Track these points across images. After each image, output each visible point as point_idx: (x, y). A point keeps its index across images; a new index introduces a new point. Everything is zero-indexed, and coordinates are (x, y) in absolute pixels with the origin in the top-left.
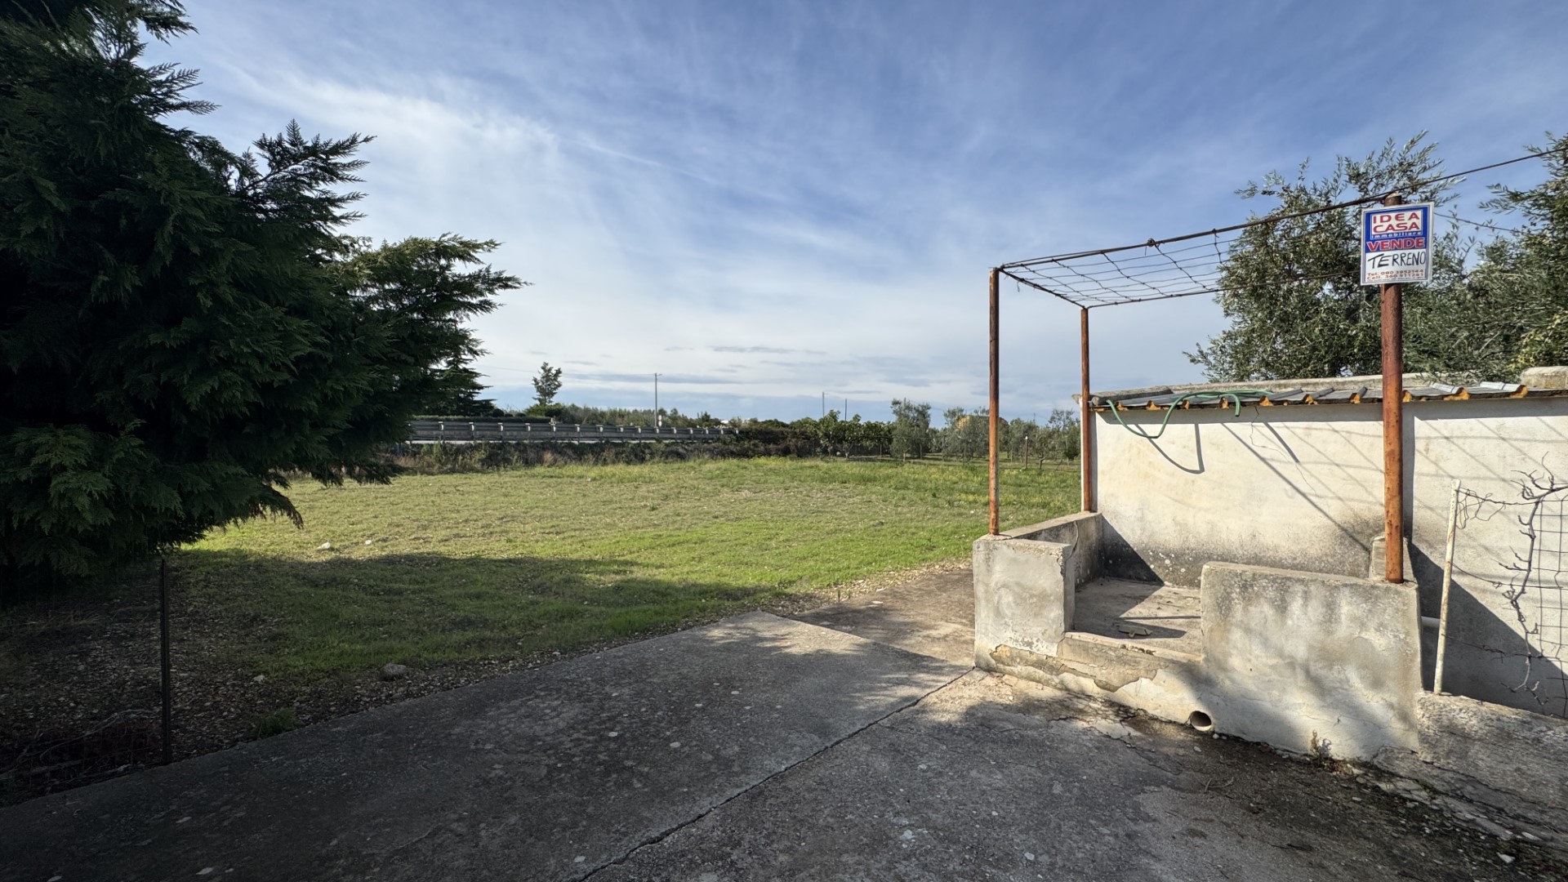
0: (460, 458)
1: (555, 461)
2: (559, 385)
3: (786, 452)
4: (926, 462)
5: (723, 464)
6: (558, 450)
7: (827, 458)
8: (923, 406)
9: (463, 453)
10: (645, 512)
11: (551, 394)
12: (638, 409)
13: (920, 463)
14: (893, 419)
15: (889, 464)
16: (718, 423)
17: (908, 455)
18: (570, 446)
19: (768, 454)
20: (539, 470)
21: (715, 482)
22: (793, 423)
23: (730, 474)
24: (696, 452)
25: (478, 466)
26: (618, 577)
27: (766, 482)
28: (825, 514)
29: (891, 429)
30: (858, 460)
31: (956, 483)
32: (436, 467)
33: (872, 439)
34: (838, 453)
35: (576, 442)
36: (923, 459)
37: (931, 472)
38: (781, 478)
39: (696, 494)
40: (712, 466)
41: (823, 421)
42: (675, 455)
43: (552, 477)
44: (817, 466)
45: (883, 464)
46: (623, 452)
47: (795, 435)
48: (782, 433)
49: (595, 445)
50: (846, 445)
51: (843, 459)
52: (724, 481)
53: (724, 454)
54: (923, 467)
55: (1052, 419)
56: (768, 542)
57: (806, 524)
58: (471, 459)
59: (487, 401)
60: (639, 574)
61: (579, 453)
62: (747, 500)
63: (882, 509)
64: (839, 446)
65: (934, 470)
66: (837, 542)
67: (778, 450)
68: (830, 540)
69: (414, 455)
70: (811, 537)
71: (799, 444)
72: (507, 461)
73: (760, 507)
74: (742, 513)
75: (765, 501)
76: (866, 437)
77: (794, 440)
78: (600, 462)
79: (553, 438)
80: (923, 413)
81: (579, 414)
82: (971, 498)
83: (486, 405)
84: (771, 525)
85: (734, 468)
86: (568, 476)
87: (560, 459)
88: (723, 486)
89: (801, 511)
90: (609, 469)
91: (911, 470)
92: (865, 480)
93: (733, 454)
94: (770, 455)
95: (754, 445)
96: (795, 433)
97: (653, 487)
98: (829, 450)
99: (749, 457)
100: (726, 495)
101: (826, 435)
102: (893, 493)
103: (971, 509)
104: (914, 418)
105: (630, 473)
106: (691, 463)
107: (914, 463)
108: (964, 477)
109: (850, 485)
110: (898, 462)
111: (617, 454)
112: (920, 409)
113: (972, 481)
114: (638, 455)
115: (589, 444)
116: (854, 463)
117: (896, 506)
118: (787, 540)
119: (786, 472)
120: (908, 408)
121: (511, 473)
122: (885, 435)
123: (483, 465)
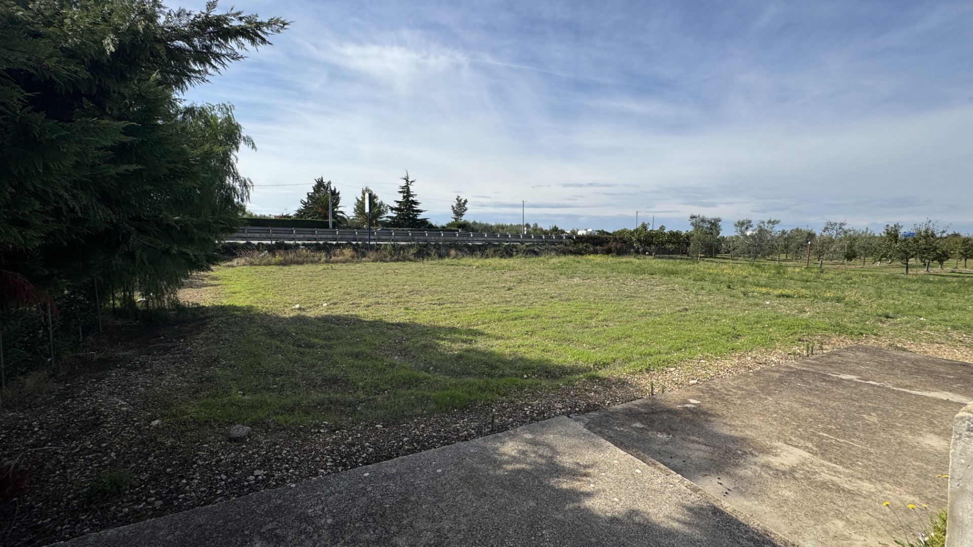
0: (402, 252)
1: (457, 255)
2: (466, 210)
3: (608, 252)
4: (716, 260)
5: (563, 259)
6: (459, 248)
7: (639, 256)
8: (714, 220)
9: (403, 250)
10: (503, 291)
11: (461, 215)
12: (513, 224)
13: (712, 261)
14: (691, 229)
15: (685, 261)
16: (563, 232)
17: (702, 255)
18: (467, 246)
19: (595, 252)
20: (447, 260)
21: (557, 271)
22: (614, 233)
23: (567, 266)
24: (546, 251)
25: (412, 257)
26: (465, 346)
27: (592, 272)
28: (637, 299)
29: (688, 237)
30: (663, 258)
31: (747, 277)
32: (389, 258)
33: (673, 243)
34: (647, 253)
35: (470, 244)
36: (715, 258)
37: (724, 268)
38: (604, 270)
39: (542, 279)
40: (556, 260)
41: (636, 230)
42: (532, 252)
43: (452, 265)
44: (631, 262)
45: (682, 261)
46: (499, 250)
47: (615, 240)
48: (606, 239)
49: (482, 245)
50: (653, 247)
51: (651, 257)
52: (563, 271)
53: (565, 253)
54: (715, 264)
55: (826, 229)
56: (589, 321)
57: (621, 307)
58: (408, 253)
59: (425, 219)
60: (481, 344)
61: (472, 251)
62: (577, 285)
63: (684, 297)
64: (648, 248)
65: (724, 266)
66: (648, 324)
67: (603, 250)
68: (642, 322)
69: (377, 250)
70: (625, 318)
71: (618, 246)
72: (429, 255)
73: (586, 291)
74: (573, 295)
75: (590, 286)
76: (669, 242)
77: (615, 243)
78: (484, 256)
79: (456, 241)
80: (715, 225)
81: (477, 227)
82: (764, 290)
83: (424, 222)
84: (593, 306)
85: (571, 262)
86: (462, 265)
87: (460, 254)
88: (561, 274)
89: (618, 296)
90: (488, 261)
91: (706, 266)
92: (669, 273)
93: (571, 253)
94: (597, 253)
95: (586, 246)
96: (616, 239)
97: (513, 274)
98: (640, 250)
99: (582, 254)
100: (563, 281)
101: (639, 240)
102: (693, 284)
103: (767, 299)
104: (707, 228)
105: (501, 264)
106: (542, 258)
107: (707, 261)
108: (753, 273)
109: (657, 277)
110: (694, 260)
111: (495, 251)
112: (713, 221)
113: (761, 276)
114: (508, 253)
115: (478, 245)
116: (659, 260)
117: (697, 294)
118: (605, 320)
119: (607, 266)
120: (703, 221)
121: (430, 262)
122: (684, 240)
123: (415, 257)
